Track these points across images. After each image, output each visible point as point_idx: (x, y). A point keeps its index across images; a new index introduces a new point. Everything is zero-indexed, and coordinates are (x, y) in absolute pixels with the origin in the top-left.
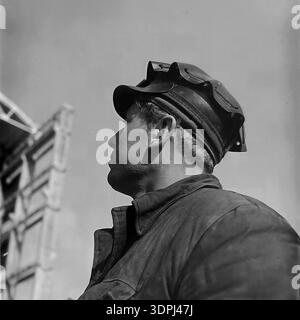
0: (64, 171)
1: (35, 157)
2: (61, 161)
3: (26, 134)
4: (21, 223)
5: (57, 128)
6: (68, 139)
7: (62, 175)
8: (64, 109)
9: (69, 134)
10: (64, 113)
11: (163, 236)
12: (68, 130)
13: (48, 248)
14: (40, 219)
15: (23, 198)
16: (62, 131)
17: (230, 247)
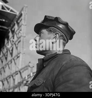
0: (26, 25)
1: (19, 21)
2: (25, 22)
3: (16, 15)
4: (16, 41)
5: (23, 13)
6: (26, 15)
7: (25, 27)
8: (24, 6)
9: (26, 14)
10: (24, 7)
11: (51, 67)
12: (26, 13)
13: (23, 48)
14: (20, 41)
15: (16, 34)
16: (24, 13)
17: (69, 70)
